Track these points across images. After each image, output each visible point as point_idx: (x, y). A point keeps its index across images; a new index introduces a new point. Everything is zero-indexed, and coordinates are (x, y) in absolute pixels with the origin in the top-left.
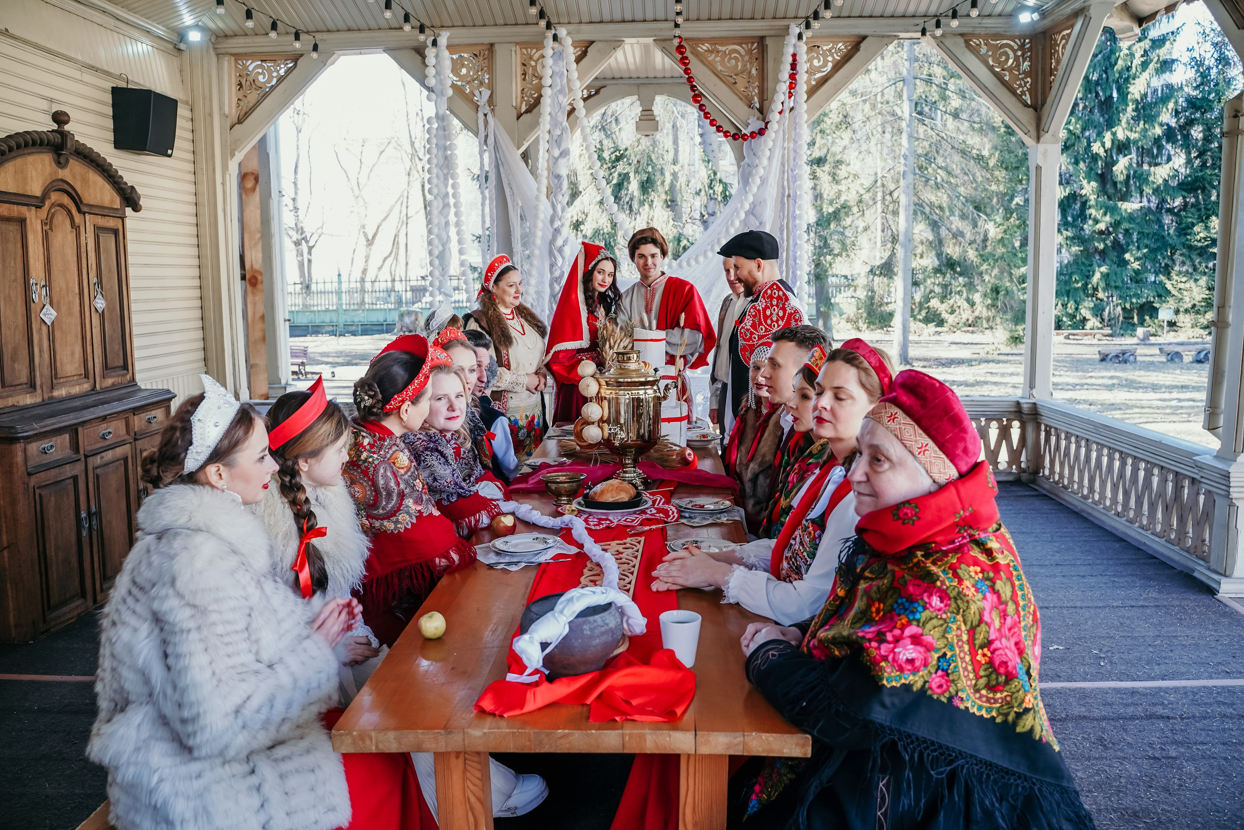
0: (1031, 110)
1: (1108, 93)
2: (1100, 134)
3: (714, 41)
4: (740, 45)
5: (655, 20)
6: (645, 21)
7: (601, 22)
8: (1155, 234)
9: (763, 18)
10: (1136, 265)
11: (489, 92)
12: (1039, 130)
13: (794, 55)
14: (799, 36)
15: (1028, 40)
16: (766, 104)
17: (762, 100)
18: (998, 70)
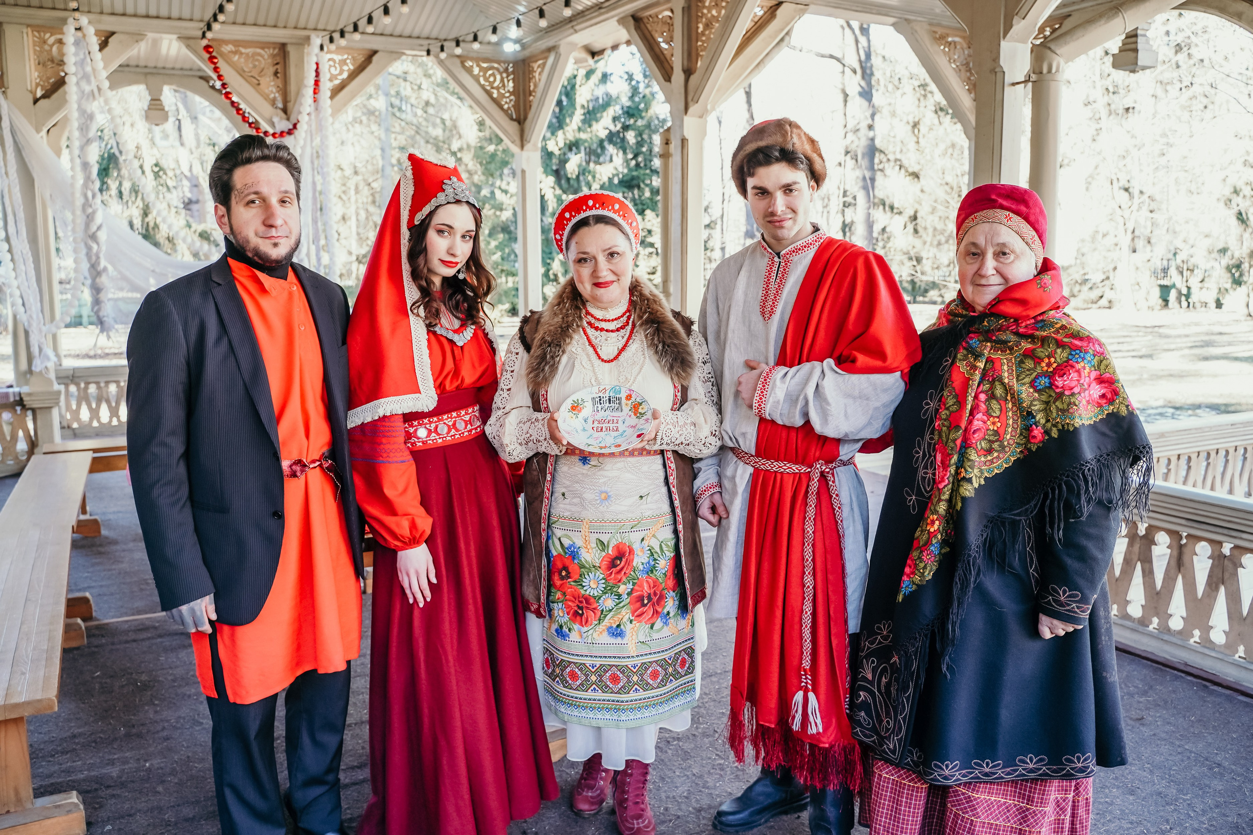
0: (516, 124)
3: (237, 43)
4: (263, 48)
5: (180, 19)
6: (169, 18)
7: (124, 15)
9: (285, 27)
12: (523, 140)
13: (317, 64)
14: (322, 47)
15: (511, 65)
16: (290, 105)
17: (285, 102)
18: (488, 88)
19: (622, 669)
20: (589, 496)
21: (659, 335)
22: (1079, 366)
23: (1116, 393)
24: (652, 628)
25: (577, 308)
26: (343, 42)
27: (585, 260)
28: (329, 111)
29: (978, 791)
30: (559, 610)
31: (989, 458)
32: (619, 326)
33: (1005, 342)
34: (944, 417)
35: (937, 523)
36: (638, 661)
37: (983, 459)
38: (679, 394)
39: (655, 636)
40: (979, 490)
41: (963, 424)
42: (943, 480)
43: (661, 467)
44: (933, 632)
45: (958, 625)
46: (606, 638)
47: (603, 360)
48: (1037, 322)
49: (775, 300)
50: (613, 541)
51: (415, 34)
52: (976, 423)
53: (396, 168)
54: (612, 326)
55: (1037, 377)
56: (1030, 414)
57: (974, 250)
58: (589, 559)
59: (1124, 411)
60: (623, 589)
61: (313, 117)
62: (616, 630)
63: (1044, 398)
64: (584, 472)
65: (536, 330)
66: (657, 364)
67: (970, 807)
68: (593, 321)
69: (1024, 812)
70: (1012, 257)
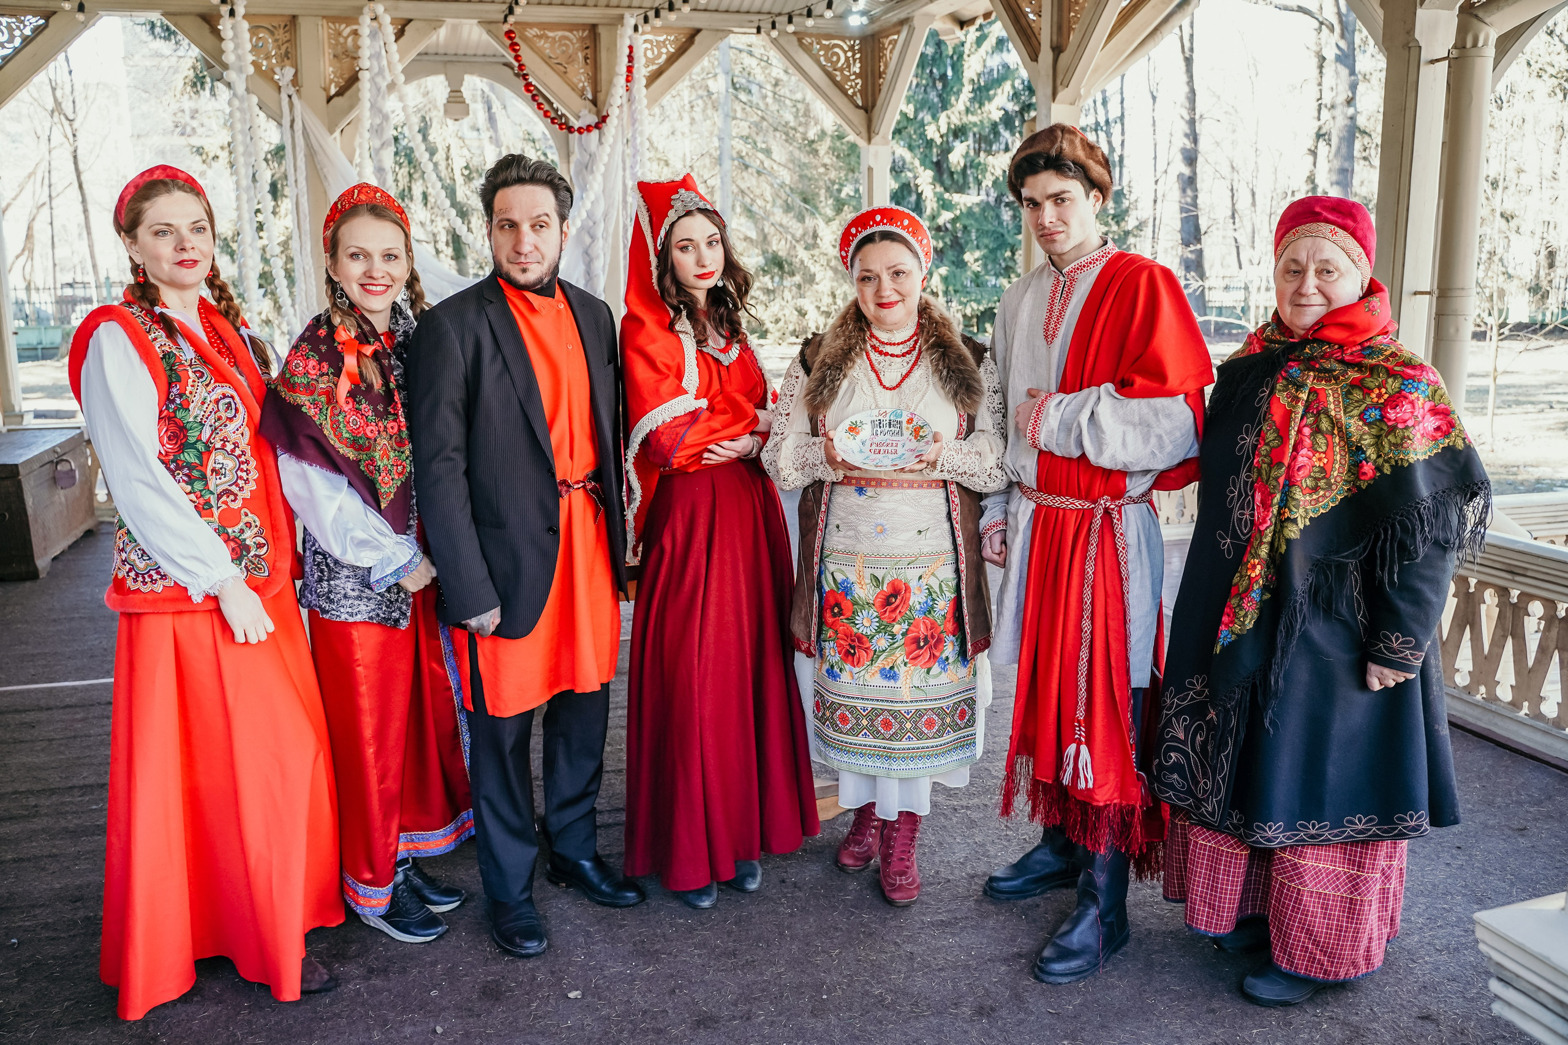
0: (862, 111)
1: (942, 71)
2: (935, 117)
3: (544, 26)
4: (571, 31)
6: (470, 2)
8: (994, 232)
9: (596, 6)
10: (976, 267)
11: (293, 71)
12: (870, 132)
13: (631, 48)
14: (636, 29)
15: (858, 42)
16: (601, 97)
17: (595, 92)
18: (830, 69)
19: (894, 714)
20: (863, 528)
21: (944, 360)
22: (1413, 397)
23: (1451, 425)
24: (928, 672)
25: (861, 330)
26: (658, 23)
27: (869, 278)
28: (645, 102)
29: (1305, 858)
30: (830, 648)
31: (1315, 497)
32: (905, 351)
33: (1330, 371)
34: (1264, 453)
35: (1259, 567)
36: (913, 707)
37: (1308, 498)
38: (965, 424)
39: (932, 682)
40: (1304, 531)
41: (1287, 461)
42: (1264, 522)
43: (943, 501)
44: (1254, 685)
45: (1281, 675)
46: (878, 680)
47: (884, 387)
48: (1363, 349)
49: (1058, 322)
50: (888, 576)
51: (744, 8)
52: (1300, 459)
53: (736, 163)
54: (897, 350)
55: (1366, 409)
56: (1359, 449)
57: (1294, 267)
58: (863, 596)
59: (1460, 445)
60: (897, 629)
61: (625, 108)
62: (889, 672)
63: (1374, 431)
64: (860, 503)
65: (817, 353)
66: (942, 392)
67: (1296, 874)
68: (877, 344)
69: (1354, 879)
70: (1336, 275)
